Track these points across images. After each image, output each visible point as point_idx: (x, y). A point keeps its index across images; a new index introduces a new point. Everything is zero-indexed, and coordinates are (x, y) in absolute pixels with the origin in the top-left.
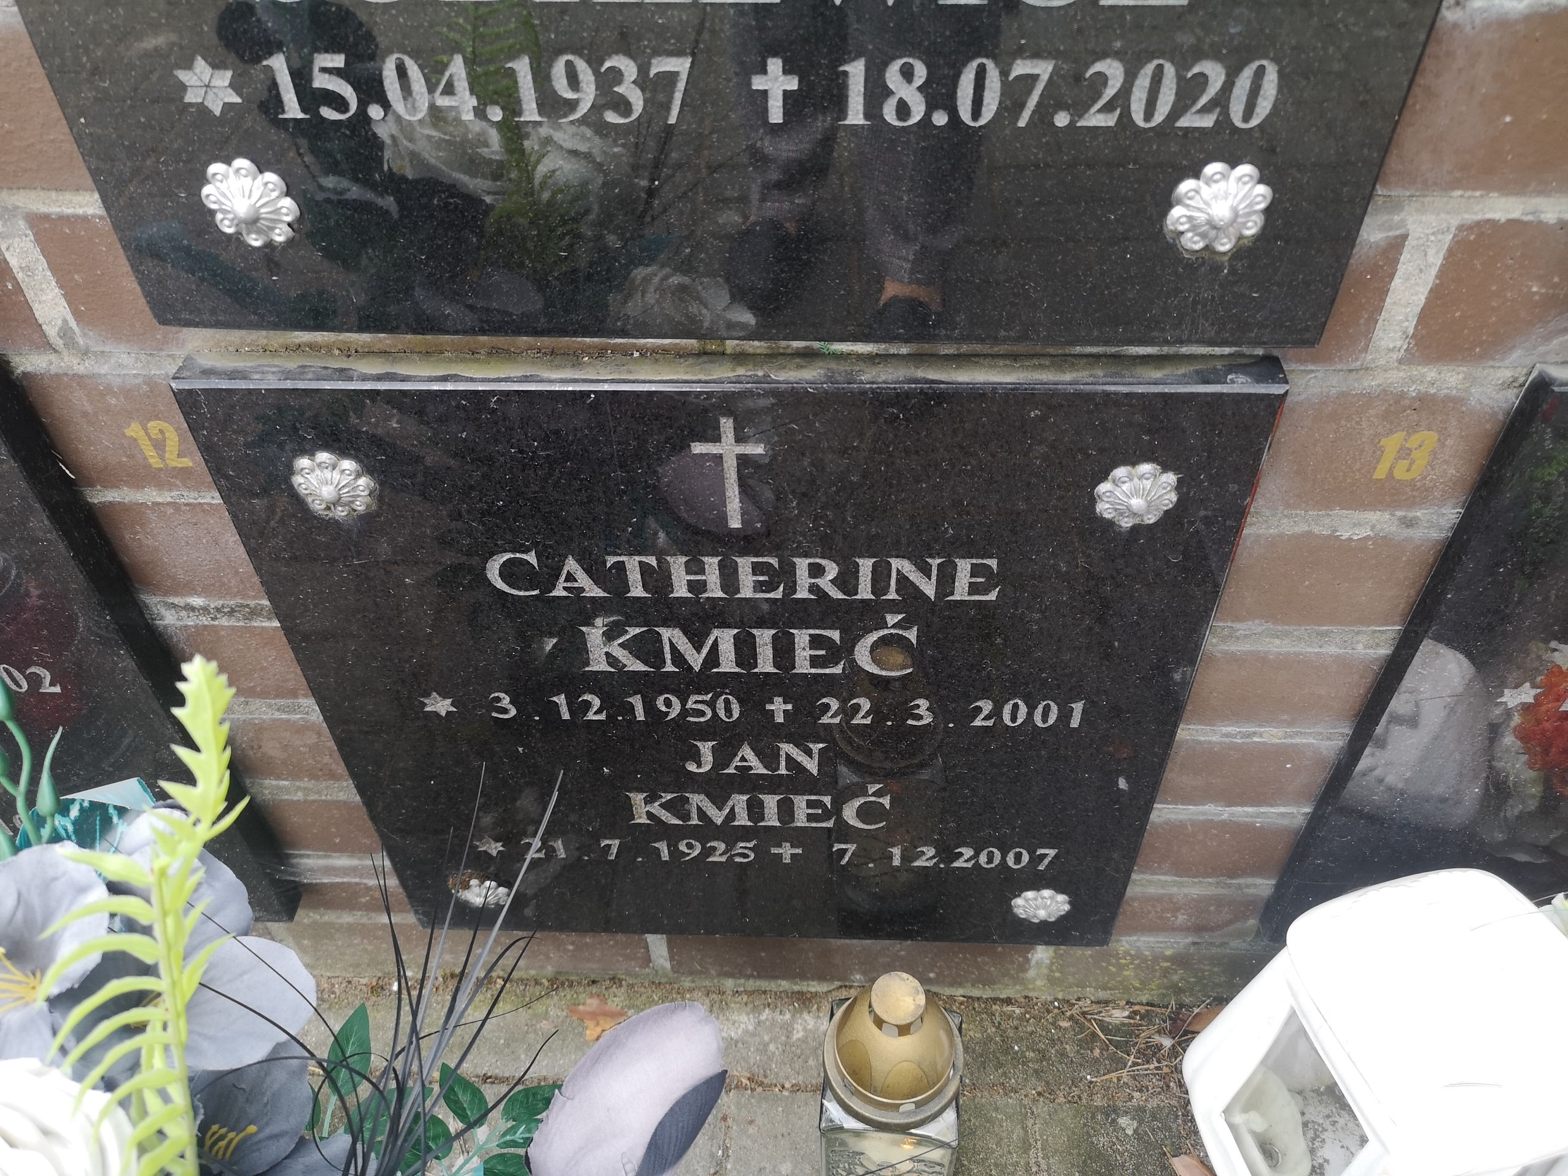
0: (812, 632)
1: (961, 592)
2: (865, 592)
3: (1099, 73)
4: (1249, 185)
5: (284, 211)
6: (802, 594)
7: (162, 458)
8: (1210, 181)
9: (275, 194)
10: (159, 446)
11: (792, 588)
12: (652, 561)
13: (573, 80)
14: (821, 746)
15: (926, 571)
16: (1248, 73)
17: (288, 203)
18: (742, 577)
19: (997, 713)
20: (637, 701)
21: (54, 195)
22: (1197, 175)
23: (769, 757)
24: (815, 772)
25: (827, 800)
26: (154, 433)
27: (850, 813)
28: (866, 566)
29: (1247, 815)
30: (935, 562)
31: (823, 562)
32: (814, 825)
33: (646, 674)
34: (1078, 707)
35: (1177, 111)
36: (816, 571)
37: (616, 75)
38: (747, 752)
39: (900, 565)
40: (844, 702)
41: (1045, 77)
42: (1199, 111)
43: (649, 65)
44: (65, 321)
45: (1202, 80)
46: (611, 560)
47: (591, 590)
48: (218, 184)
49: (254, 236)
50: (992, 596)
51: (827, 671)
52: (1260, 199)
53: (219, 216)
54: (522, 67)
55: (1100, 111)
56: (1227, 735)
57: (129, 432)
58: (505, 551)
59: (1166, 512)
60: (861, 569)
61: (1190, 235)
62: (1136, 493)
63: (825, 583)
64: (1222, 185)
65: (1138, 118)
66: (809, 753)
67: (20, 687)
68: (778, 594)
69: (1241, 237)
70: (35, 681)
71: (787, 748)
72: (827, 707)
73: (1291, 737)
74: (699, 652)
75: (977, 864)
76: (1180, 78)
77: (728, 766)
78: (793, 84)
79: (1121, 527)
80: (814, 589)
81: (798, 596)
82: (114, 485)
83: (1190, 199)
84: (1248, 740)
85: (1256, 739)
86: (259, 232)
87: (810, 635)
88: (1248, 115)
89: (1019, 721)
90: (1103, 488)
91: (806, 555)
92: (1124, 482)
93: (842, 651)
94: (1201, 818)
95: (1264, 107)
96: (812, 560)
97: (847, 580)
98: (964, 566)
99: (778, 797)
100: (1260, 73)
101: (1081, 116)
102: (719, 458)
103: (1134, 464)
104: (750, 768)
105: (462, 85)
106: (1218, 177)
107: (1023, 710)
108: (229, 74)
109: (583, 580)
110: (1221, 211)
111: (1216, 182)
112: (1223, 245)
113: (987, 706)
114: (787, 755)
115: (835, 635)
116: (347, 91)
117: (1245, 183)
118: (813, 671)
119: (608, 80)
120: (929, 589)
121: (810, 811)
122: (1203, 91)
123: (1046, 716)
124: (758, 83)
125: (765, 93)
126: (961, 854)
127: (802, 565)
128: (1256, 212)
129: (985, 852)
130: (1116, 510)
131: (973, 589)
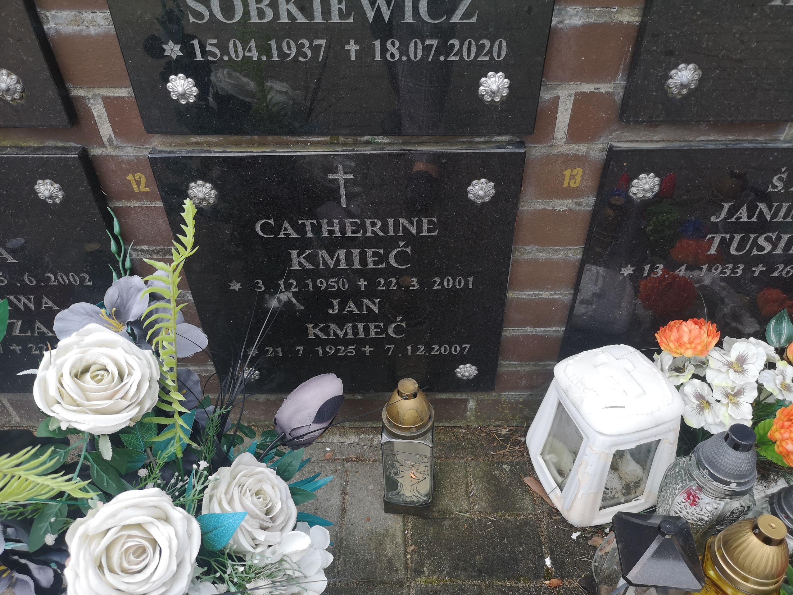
0: (373, 250)
1: (425, 233)
2: (391, 233)
3: (452, 43)
4: (502, 79)
5: (194, 91)
6: (369, 234)
7: (139, 188)
8: (490, 78)
9: (191, 86)
10: (138, 183)
11: (365, 232)
12: (315, 222)
13: (289, 47)
14: (379, 300)
15: (412, 223)
16: (497, 43)
17: (195, 88)
18: (347, 228)
19: (442, 283)
20: (309, 282)
21: (112, 89)
22: (486, 76)
23: (359, 306)
24: (377, 312)
25: (382, 325)
26: (137, 178)
27: (391, 331)
28: (391, 221)
29: (542, 332)
30: (415, 220)
31: (376, 221)
32: (378, 337)
33: (313, 270)
34: (471, 279)
35: (477, 55)
36: (373, 224)
37: (303, 45)
38: (351, 304)
39: (403, 221)
40: (386, 280)
41: (435, 45)
42: (483, 55)
43: (313, 42)
44: (110, 135)
45: (483, 46)
46: (300, 222)
47: (293, 235)
48: (173, 82)
49: (183, 100)
50: (436, 233)
51: (379, 267)
52: (506, 83)
53: (172, 93)
54: (273, 43)
55: (453, 55)
56: (529, 295)
57: (128, 178)
58: (263, 219)
59: (492, 197)
60: (389, 223)
61: (486, 96)
62: (480, 189)
63: (377, 229)
64: (494, 79)
65: (465, 57)
66: (374, 303)
67: (76, 282)
68: (359, 235)
69: (502, 96)
70: (82, 280)
71: (366, 301)
72: (380, 282)
73: (553, 295)
74: (332, 260)
75: (440, 353)
76: (477, 45)
77: (344, 310)
78: (358, 48)
79: (477, 203)
80: (373, 232)
81: (368, 235)
82: (119, 199)
83: (485, 84)
84: (537, 297)
85: (540, 297)
86: (185, 99)
87: (372, 251)
88: (499, 56)
89: (451, 286)
90: (470, 188)
91: (370, 218)
92: (476, 186)
93: (383, 258)
94: (525, 334)
95: (503, 54)
96: (372, 220)
97: (384, 228)
98: (425, 221)
99: (363, 324)
100: (501, 43)
101: (448, 57)
102: (336, 180)
103: (479, 179)
104: (352, 311)
105: (254, 49)
106: (492, 76)
107: (451, 281)
108: (179, 46)
109: (290, 231)
110: (494, 87)
111: (492, 78)
112: (497, 99)
113: (438, 280)
114: (366, 305)
115: (381, 251)
116: (217, 51)
117: (501, 78)
118: (374, 267)
119: (300, 47)
120: (414, 231)
121: (376, 330)
122: (484, 49)
123: (460, 284)
124: (347, 47)
125: (349, 51)
126: (434, 348)
127: (368, 222)
128: (506, 88)
129: (443, 347)
130: (475, 196)
131: (429, 230)
